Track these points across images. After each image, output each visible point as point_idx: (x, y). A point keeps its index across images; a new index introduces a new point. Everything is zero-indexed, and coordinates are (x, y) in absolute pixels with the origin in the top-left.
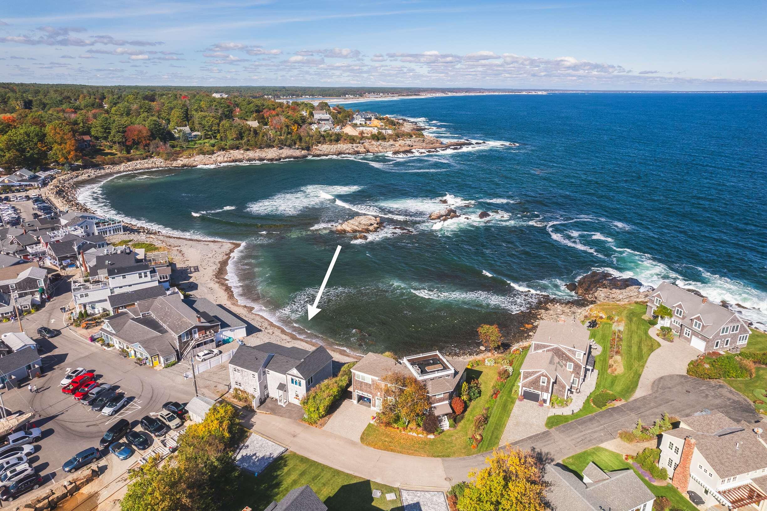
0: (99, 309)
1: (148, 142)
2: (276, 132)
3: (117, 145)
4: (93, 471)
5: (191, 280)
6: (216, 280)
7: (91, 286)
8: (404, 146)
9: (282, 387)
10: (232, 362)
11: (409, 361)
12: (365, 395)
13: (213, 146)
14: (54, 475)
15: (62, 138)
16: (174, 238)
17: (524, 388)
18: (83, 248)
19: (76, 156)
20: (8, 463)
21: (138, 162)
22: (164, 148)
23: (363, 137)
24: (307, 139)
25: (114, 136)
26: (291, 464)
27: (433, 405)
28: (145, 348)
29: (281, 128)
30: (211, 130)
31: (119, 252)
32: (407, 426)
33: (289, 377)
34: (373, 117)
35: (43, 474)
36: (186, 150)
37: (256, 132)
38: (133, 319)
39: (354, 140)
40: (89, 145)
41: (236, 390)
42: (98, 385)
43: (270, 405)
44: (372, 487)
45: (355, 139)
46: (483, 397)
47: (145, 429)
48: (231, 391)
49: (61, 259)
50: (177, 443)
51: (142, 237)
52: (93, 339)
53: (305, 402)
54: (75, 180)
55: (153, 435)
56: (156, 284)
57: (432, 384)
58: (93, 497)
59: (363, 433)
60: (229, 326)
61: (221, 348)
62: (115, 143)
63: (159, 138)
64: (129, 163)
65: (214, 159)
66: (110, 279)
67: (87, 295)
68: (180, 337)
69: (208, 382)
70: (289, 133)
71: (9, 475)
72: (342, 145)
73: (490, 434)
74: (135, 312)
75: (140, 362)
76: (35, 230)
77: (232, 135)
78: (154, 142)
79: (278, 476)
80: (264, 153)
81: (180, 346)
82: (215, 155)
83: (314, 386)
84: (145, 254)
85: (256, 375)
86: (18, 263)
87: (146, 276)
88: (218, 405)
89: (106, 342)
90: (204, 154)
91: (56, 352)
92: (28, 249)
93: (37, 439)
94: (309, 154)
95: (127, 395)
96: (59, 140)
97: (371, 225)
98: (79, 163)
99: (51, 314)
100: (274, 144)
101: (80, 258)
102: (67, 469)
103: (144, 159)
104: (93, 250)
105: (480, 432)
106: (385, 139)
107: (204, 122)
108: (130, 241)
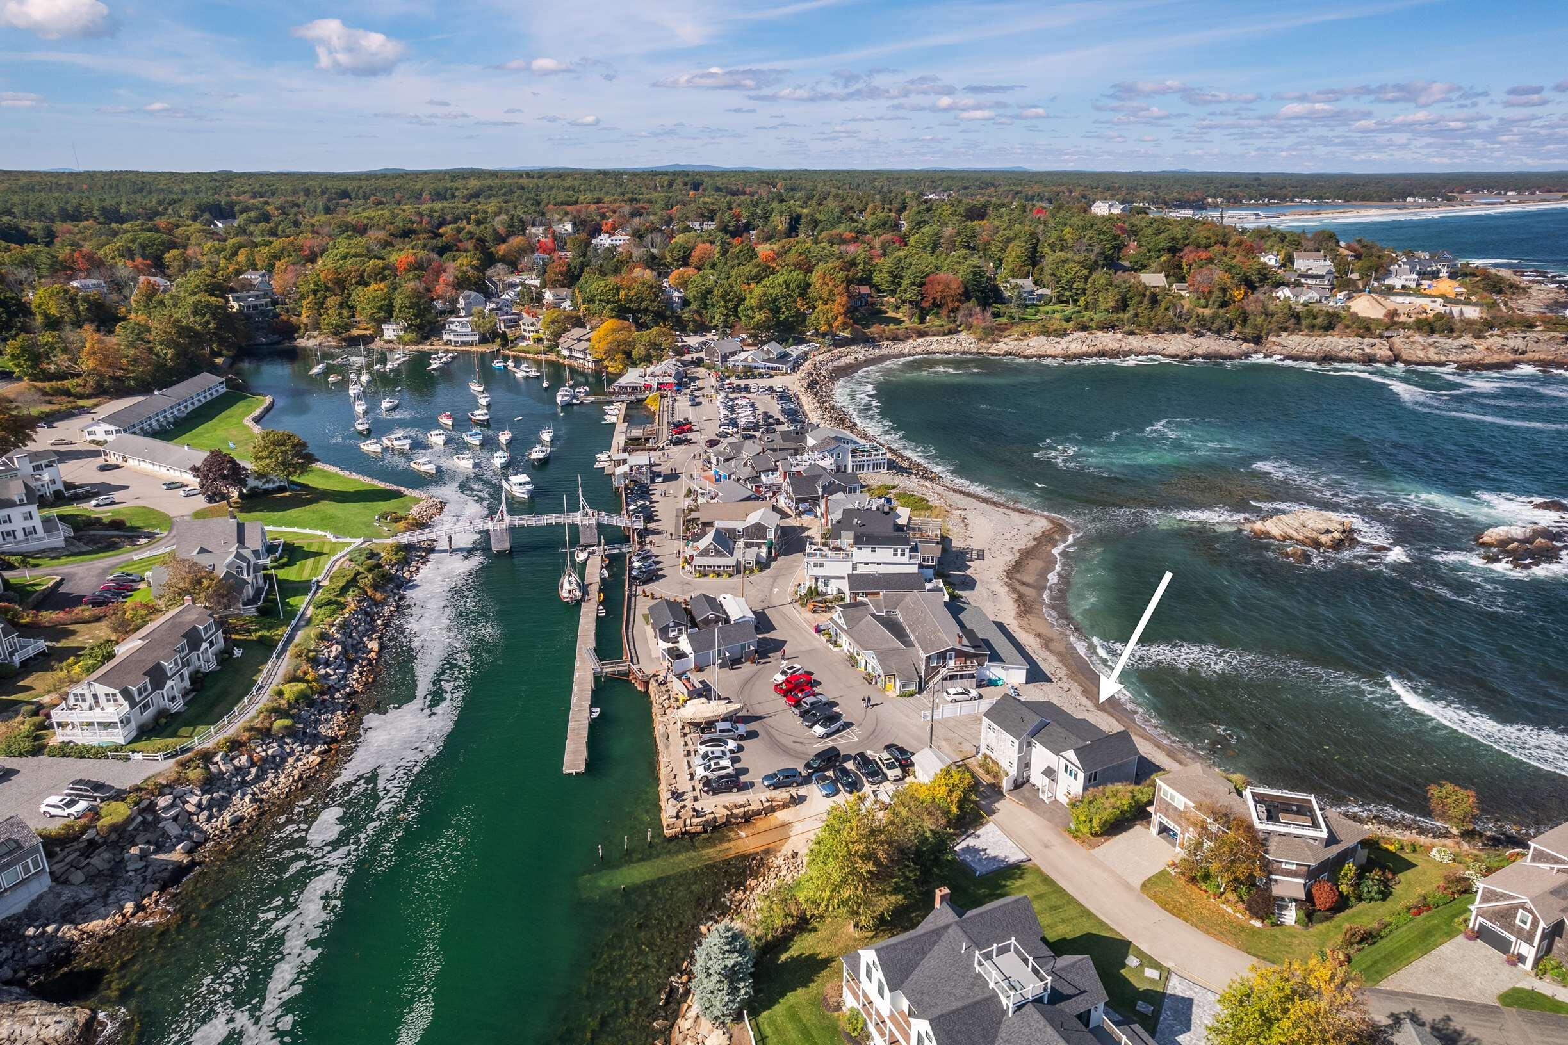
0: (832, 589)
1: (957, 304)
2: (1199, 298)
3: (907, 306)
4: (792, 796)
5: (968, 572)
6: (1006, 580)
7: (829, 554)
8: (1501, 350)
9: (1049, 773)
10: (987, 715)
11: (1253, 795)
12: (1171, 825)
13: (1068, 320)
14: (752, 785)
15: (831, 291)
16: (961, 492)
17: (1480, 918)
18: (830, 489)
19: (844, 323)
20: (713, 753)
21: (934, 339)
22: (982, 318)
23: (1395, 323)
24: (1259, 320)
25: (905, 291)
26: (1029, 878)
27: (1273, 877)
28: (879, 660)
29: (1210, 292)
30: (1071, 289)
31: (874, 508)
32: (1222, 894)
33: (1063, 762)
34: (1444, 270)
35: (743, 779)
36: (1016, 324)
37: (1154, 300)
38: (873, 615)
39: (1368, 329)
40: (866, 302)
41: (986, 756)
42: (814, 694)
43: (1027, 794)
44: (1131, 950)
45: (1373, 326)
46: (1389, 904)
47: (858, 769)
48: (979, 756)
49: (800, 501)
50: (891, 799)
51: (911, 484)
52: (818, 630)
53: (1074, 804)
54: (836, 363)
55: (864, 779)
56: (914, 569)
57: (1279, 843)
58: (785, 825)
59: (1149, 879)
60: (1002, 660)
61: (982, 691)
62: (904, 302)
63: (977, 298)
64: (919, 340)
65: (1064, 346)
66: (855, 549)
67: (822, 565)
68: (928, 658)
69: (951, 734)
70: (1224, 304)
71: (713, 767)
72: (1336, 339)
73: (1369, 963)
74: (878, 607)
75: (869, 679)
76: (774, 450)
77: (1108, 300)
78: (966, 304)
79: (1005, 886)
80: (1162, 342)
81: (926, 671)
82: (1068, 339)
83: (1097, 786)
84: (910, 518)
85: (1017, 743)
86: (748, 499)
87: (903, 555)
88: (954, 767)
89: (834, 639)
90: (1047, 333)
91: (773, 635)
92: (763, 478)
93: (741, 738)
94: (1256, 352)
95: (844, 719)
96: (825, 296)
97: (1328, 531)
98: (847, 334)
99: (775, 581)
100: (1187, 326)
101: (822, 503)
102: (766, 783)
103: (945, 335)
104: (840, 496)
105: (1351, 951)
106: (1452, 331)
107: (1061, 272)
108: (894, 487)
